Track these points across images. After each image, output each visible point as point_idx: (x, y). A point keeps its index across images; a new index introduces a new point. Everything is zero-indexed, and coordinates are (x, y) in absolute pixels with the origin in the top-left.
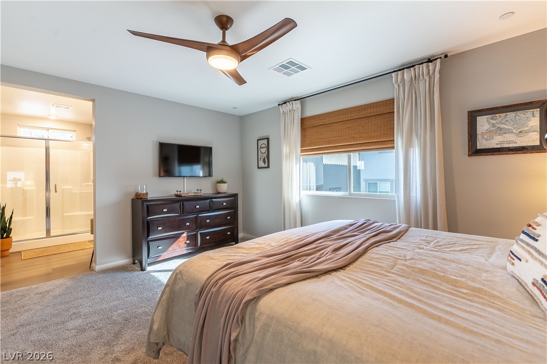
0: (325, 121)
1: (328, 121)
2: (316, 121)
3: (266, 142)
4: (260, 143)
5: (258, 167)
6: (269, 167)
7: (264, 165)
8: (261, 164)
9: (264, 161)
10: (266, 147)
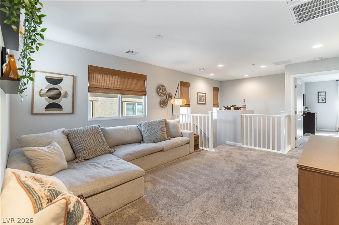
3: (324, 93)
4: (320, 94)
5: (318, 103)
6: (326, 102)
7: (322, 102)
8: (320, 101)
9: (323, 100)
10: (324, 95)
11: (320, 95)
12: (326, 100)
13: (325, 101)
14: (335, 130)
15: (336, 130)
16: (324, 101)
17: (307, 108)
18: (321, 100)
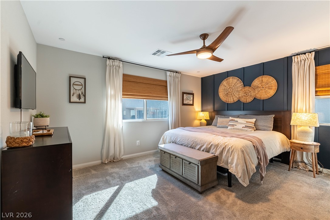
0: (136, 80)
1: (138, 81)
2: (131, 79)
3: (82, 81)
4: (73, 80)
5: (70, 102)
6: (85, 102)
7: (78, 100)
8: (74, 99)
9: (79, 97)
10: (82, 85)
11: (73, 84)
12: (85, 96)
13: (82, 98)
14: (99, 162)
15: (102, 159)
16: (82, 100)
17: (42, 116)
18: (75, 95)
